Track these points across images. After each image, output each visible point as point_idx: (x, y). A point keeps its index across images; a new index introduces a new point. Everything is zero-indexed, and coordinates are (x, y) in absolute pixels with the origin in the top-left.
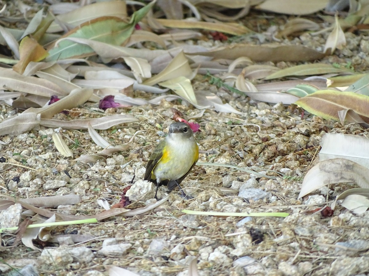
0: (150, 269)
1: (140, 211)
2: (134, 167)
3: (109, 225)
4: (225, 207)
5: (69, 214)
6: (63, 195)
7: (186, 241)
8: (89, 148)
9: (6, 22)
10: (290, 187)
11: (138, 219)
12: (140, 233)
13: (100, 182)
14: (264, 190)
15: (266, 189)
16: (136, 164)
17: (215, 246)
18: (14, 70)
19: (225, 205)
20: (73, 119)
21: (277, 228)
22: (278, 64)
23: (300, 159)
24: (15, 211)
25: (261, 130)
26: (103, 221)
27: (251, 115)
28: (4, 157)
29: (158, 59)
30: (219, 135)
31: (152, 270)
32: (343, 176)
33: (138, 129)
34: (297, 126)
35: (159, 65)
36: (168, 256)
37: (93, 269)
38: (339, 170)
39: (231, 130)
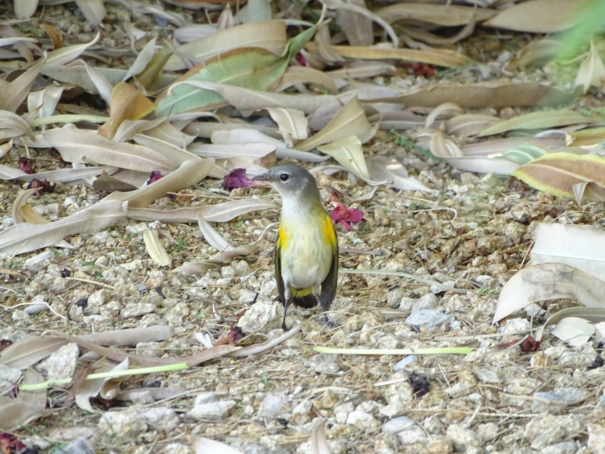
0: (259, 440)
1: (257, 348)
2: (260, 278)
3: (210, 371)
4: (382, 341)
5: (152, 356)
6: (148, 326)
7: (317, 394)
8: (198, 251)
9: (107, 57)
10: (483, 305)
11: (253, 361)
12: (251, 382)
13: (206, 304)
14: (444, 312)
15: (448, 310)
16: (264, 274)
17: (357, 401)
18: (99, 133)
19: (382, 336)
20: (182, 206)
21: (452, 372)
22: (502, 112)
23: (509, 261)
24: (68, 354)
25: (458, 216)
26: (202, 365)
27: (448, 193)
28: (69, 269)
29: (322, 109)
30: (394, 226)
31: (261, 442)
32: (557, 288)
33: (275, 220)
34: (512, 208)
35: (325, 118)
36: (287, 419)
37: (176, 441)
38: (550, 280)
39: (413, 217)
